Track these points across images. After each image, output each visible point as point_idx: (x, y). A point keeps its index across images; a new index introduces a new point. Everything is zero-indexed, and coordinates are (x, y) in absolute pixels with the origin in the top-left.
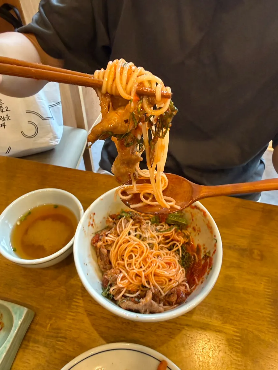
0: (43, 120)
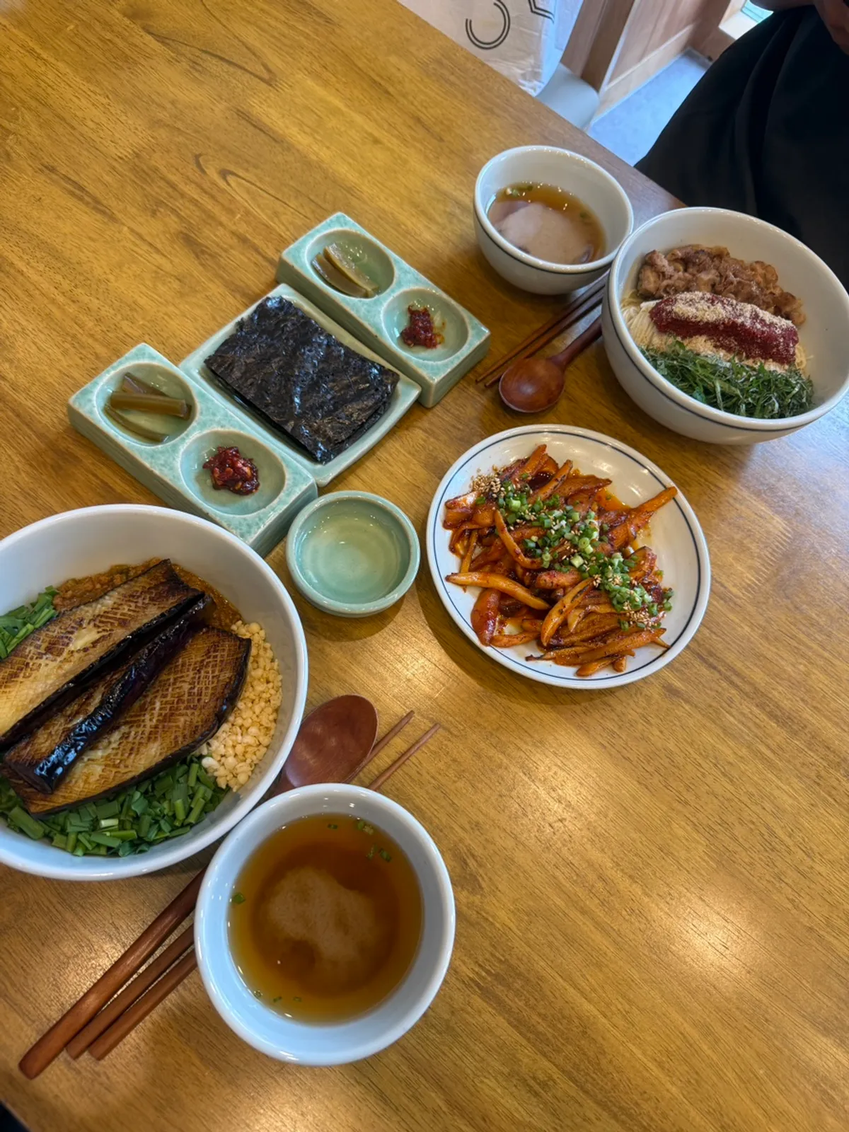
0: (532, 11)
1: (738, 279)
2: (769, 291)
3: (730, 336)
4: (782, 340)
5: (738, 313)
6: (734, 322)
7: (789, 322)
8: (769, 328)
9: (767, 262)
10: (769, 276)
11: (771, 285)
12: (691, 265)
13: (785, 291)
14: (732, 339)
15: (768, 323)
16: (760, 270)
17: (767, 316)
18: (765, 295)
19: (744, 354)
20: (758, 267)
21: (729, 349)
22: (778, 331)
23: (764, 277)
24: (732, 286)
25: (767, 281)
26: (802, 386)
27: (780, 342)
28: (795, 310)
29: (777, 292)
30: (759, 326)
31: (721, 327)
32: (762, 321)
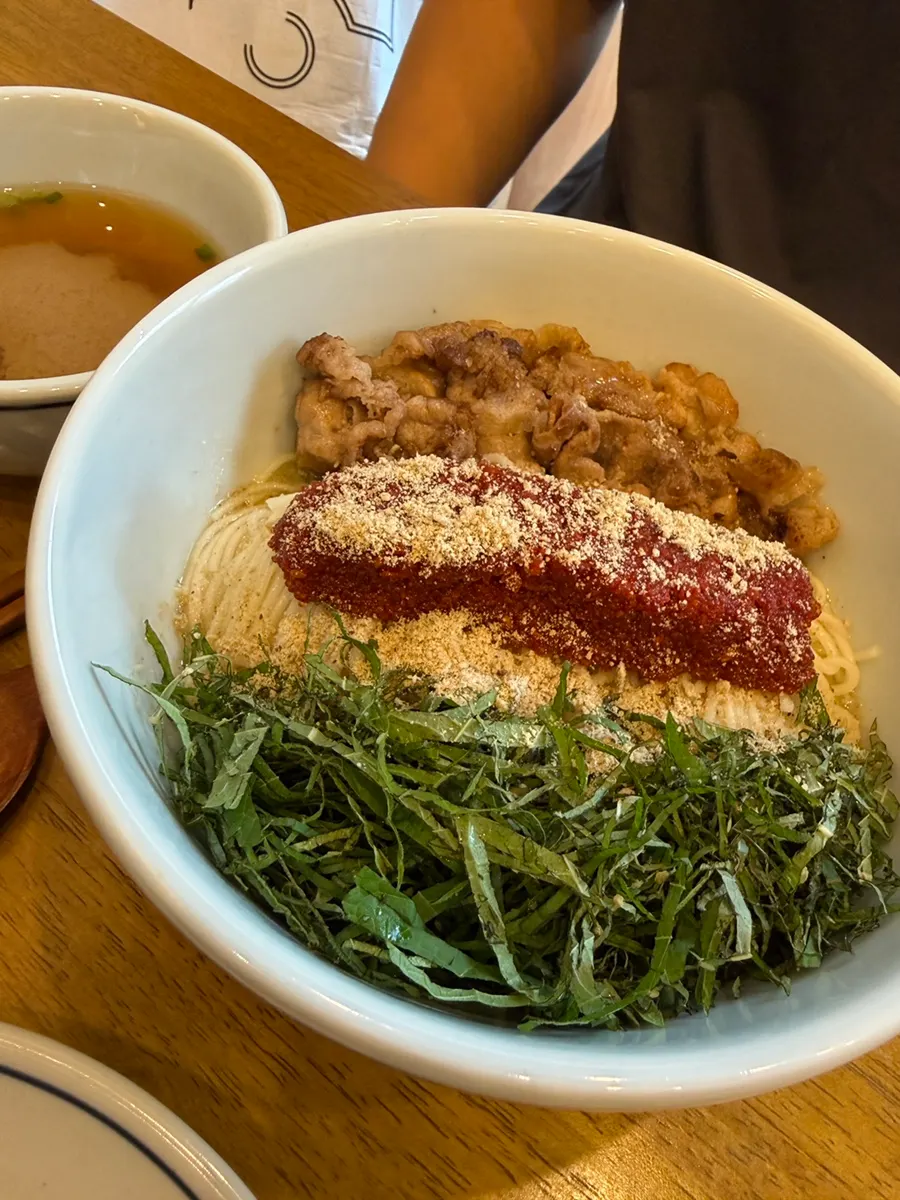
1: (607, 414)
2: (714, 449)
3: (556, 610)
4: (752, 617)
5: (576, 526)
6: (554, 565)
7: (778, 550)
8: (700, 575)
9: (702, 366)
10: (710, 404)
11: (721, 428)
12: (456, 378)
13: (765, 446)
14: (565, 619)
15: (694, 556)
16: (682, 388)
17: (692, 532)
18: (704, 459)
19: (622, 667)
20: (675, 380)
21: (561, 653)
22: (737, 586)
23: (698, 407)
24: (584, 436)
25: (706, 419)
26: (848, 798)
27: (746, 626)
28: (800, 502)
29: (741, 450)
30: (656, 572)
31: (513, 582)
32: (673, 552)
